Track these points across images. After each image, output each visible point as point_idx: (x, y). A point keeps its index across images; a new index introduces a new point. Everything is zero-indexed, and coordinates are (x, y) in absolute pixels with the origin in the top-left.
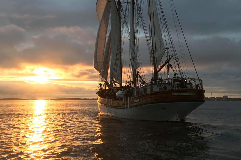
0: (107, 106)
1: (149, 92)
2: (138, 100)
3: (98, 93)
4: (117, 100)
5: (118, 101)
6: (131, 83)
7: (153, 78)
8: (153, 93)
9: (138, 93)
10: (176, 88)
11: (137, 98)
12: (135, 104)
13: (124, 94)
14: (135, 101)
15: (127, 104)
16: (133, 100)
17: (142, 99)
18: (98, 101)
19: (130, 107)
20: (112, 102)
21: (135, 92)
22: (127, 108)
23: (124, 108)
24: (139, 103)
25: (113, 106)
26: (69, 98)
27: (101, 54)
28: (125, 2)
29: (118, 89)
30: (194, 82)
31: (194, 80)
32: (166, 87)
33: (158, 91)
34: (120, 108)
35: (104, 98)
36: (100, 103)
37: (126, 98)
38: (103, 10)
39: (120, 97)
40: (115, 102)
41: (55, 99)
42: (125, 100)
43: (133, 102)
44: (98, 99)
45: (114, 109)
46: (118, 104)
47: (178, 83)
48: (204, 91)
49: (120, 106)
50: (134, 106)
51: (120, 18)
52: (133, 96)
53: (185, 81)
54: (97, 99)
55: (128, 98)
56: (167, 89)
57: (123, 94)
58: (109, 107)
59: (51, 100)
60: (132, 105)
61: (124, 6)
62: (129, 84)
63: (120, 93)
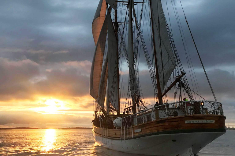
0: (102, 137)
1: (154, 119)
2: (140, 130)
3: (93, 121)
4: (114, 129)
5: (115, 131)
6: (131, 108)
7: (157, 103)
8: (159, 120)
9: (140, 120)
10: (189, 114)
11: (139, 127)
12: (137, 135)
13: (123, 123)
14: (136, 131)
15: (126, 134)
16: (133, 130)
17: (145, 128)
18: (93, 130)
19: (131, 138)
20: (109, 132)
21: (135, 120)
22: (126, 139)
23: (123, 139)
24: (141, 133)
25: (110, 137)
26: (77, 127)
27: (97, 80)
28: (123, 23)
29: (115, 117)
30: (213, 106)
31: (213, 103)
32: (177, 112)
33: (167, 118)
34: (118, 139)
35: (100, 127)
36: (95, 132)
37: (125, 127)
38: (99, 34)
39: (118, 126)
40: (112, 132)
41: (63, 128)
42: (123, 130)
43: (134, 132)
44: (94, 128)
45: (110, 140)
46: (115, 134)
47: (192, 107)
48: (225, 118)
49: (118, 137)
50: (135, 138)
51: (117, 40)
52: (133, 125)
53: (202, 104)
54: (92, 128)
55: (127, 127)
56: (178, 115)
57: (121, 122)
58: (104, 137)
59: (59, 129)
60: (132, 136)
61: (121, 27)
62: (128, 110)
63: (117, 121)
